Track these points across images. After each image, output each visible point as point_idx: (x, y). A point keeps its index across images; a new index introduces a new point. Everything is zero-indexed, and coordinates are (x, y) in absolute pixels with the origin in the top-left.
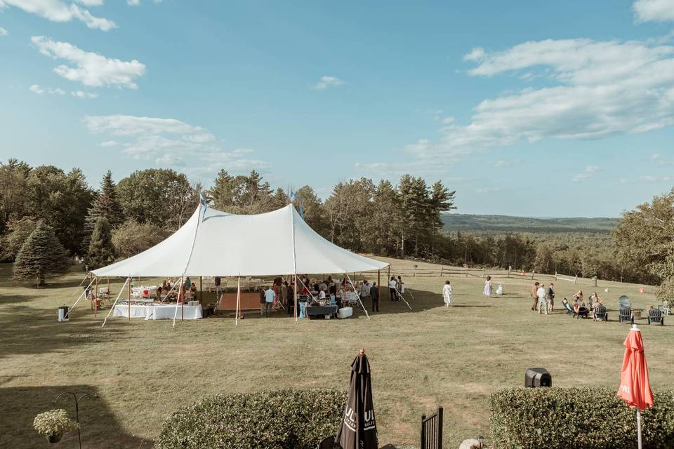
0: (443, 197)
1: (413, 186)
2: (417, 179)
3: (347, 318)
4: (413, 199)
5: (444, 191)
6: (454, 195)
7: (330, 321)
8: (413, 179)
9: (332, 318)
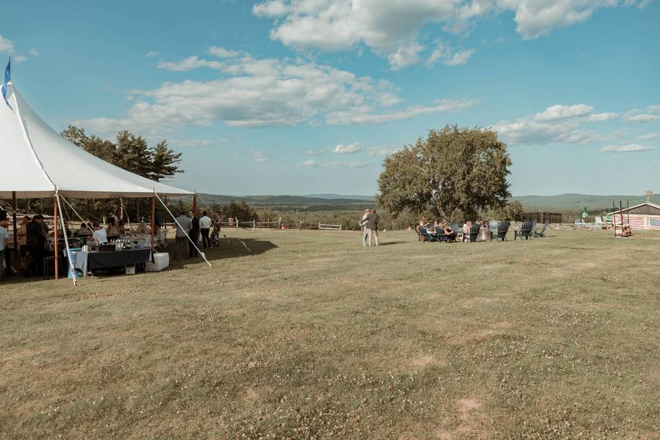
0: (168, 160)
1: (133, 145)
2: (136, 138)
3: (164, 270)
4: (134, 159)
5: (169, 153)
6: (180, 157)
7: (135, 276)
8: (133, 137)
9: (137, 272)
